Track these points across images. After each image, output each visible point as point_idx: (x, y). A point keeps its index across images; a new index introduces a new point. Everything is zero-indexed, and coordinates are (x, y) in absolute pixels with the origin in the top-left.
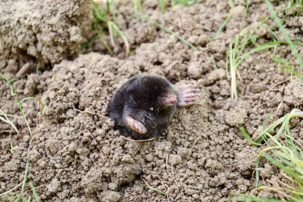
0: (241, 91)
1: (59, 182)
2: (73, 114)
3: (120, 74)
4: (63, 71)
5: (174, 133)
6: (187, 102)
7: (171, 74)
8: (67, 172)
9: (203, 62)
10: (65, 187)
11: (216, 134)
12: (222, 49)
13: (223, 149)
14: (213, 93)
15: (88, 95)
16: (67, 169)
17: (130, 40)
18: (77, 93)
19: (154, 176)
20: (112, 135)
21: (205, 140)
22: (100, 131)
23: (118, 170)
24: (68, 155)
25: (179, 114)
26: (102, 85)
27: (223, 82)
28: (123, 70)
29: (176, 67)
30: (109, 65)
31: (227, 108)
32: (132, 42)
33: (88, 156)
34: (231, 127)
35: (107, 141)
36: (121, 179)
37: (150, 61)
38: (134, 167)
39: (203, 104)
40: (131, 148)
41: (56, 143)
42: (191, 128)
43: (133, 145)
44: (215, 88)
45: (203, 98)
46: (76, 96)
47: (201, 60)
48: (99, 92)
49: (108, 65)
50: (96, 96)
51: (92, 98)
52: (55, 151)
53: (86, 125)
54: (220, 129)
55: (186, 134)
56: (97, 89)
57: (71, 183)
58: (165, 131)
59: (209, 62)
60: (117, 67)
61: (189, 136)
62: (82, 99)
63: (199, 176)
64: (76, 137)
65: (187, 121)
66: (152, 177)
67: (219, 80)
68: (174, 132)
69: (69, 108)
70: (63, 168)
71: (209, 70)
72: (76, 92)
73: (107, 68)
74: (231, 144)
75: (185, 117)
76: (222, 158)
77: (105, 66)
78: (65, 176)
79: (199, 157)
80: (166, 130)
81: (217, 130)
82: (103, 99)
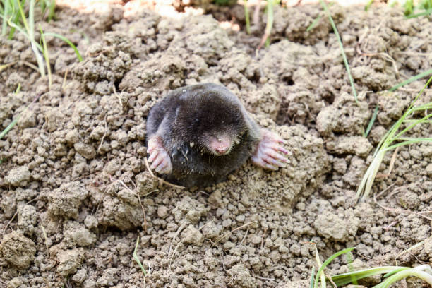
0: (382, 190)
1: (29, 174)
2: (106, 91)
3: (218, 68)
4: (149, 21)
5: (223, 197)
6: (266, 161)
7: (290, 108)
8: (49, 166)
9: (347, 115)
10: (35, 185)
11: (285, 232)
12: (395, 110)
13: (280, 261)
14: (333, 170)
15: (139, 74)
16: (51, 163)
17: (277, 26)
18: (127, 63)
19: (153, 241)
20: (135, 151)
21: (261, 232)
22: (121, 135)
23: (109, 204)
24: (61, 143)
25: (247, 173)
26: (168, 70)
27: (357, 162)
28: (227, 65)
29: (301, 101)
30: (211, 46)
31: (336, 204)
32: (280, 30)
33: (88, 161)
34: (317, 235)
35: (122, 154)
36: (106, 218)
37: (280, 72)
38: (134, 213)
39: (298, 177)
40: (142, 183)
41: (60, 118)
42: (252, 203)
43: (146, 181)
44: (341, 164)
45: (305, 169)
46: (121, 67)
47: (344, 109)
48: (156, 79)
49: (208, 45)
50: (150, 81)
51: (141, 81)
52: (53, 129)
53: (110, 115)
54: (295, 229)
55: (237, 207)
56: (157, 73)
57: (45, 184)
58: (212, 186)
59: (354, 119)
60: (222, 55)
61: (241, 213)
62: (128, 76)
63: (208, 279)
64: (87, 124)
65: (252, 191)
66: (150, 240)
67: (353, 154)
68: (223, 195)
69: (105, 79)
70: (46, 158)
71: (348, 132)
72: (125, 62)
73: (206, 50)
74: (299, 260)
75: (252, 182)
76: (269, 273)
77: (203, 45)
78: (42, 171)
79: (231, 251)
80: (214, 185)
81: (291, 228)
82: (155, 92)
